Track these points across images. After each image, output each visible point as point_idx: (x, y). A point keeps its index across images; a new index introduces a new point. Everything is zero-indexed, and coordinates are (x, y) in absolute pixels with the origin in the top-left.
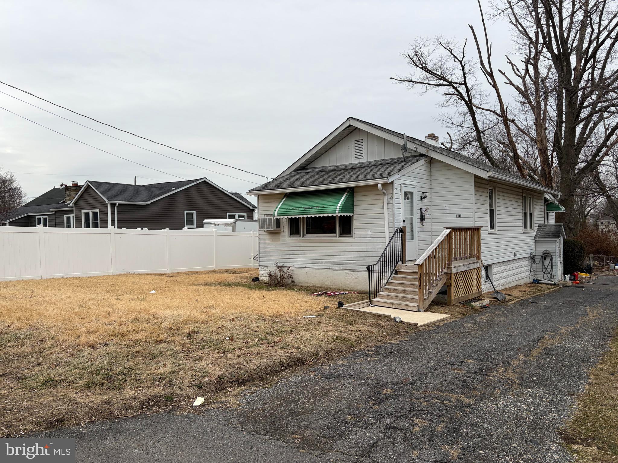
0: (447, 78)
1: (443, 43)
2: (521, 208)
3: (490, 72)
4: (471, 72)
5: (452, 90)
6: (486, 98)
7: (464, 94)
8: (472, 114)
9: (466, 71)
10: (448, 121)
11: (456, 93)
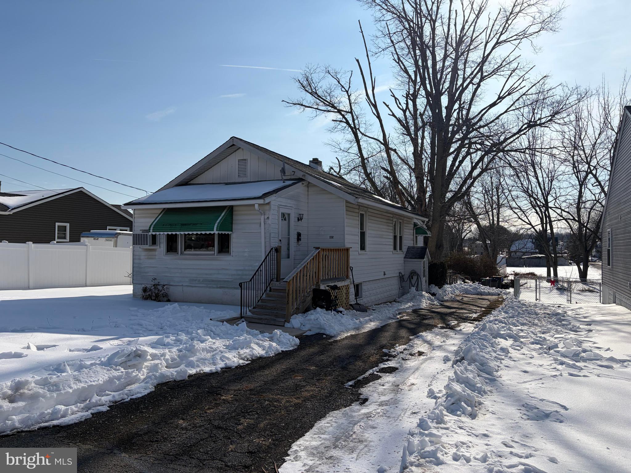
0: (335, 105)
1: (331, 72)
2: (392, 231)
3: (374, 103)
4: (356, 101)
5: (339, 117)
6: (370, 127)
7: (351, 122)
8: (358, 141)
9: (353, 101)
10: (336, 146)
11: (344, 120)
